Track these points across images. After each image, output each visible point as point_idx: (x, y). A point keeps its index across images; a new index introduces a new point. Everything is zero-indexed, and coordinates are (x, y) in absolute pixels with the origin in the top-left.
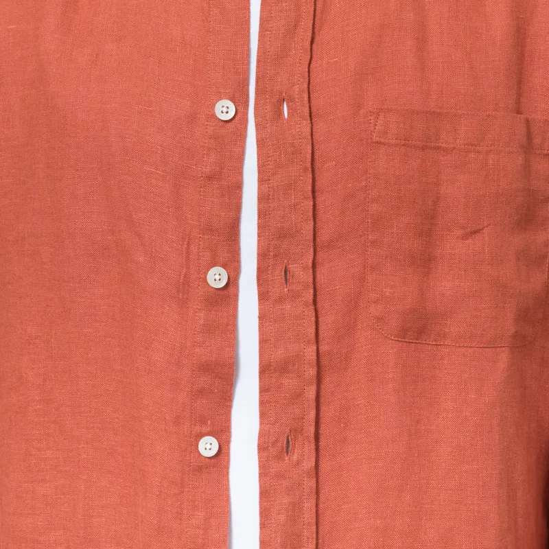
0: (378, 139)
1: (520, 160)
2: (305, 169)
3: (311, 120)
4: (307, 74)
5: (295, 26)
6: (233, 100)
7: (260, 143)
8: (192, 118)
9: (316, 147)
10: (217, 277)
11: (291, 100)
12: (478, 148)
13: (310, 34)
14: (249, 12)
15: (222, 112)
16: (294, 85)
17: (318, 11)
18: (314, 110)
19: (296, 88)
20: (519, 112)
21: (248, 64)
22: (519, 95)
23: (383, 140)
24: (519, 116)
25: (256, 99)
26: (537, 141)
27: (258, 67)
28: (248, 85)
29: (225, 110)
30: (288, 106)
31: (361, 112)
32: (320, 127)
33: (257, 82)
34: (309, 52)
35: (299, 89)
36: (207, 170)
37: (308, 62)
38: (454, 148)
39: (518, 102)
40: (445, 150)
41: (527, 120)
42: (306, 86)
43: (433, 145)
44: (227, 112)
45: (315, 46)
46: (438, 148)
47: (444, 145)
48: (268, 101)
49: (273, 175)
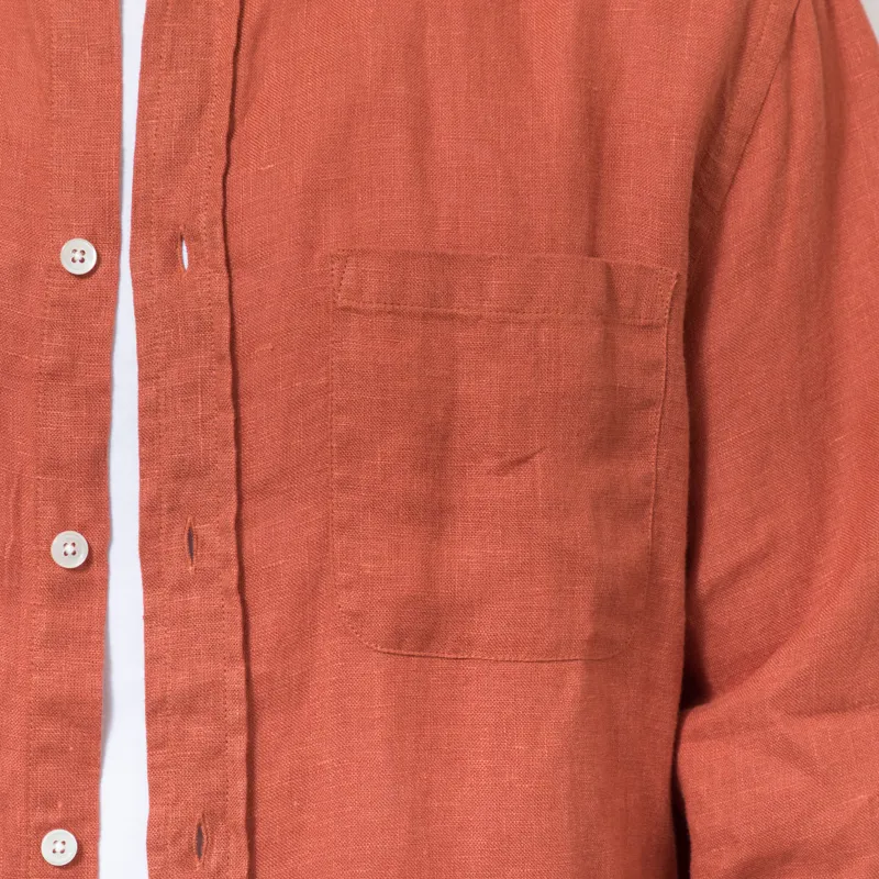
0: (345, 303)
1: (595, 335)
2: (221, 358)
3: (229, 271)
4: (220, 193)
5: (201, 109)
6: (92, 239)
7: (142, 314)
8: (22, 271)
9: (238, 320)
10: (68, 549)
11: (194, 238)
12: (520, 316)
13: (226, 122)
14: (121, 87)
15: (73, 260)
16: (198, 210)
17: (241, 84)
18: (233, 254)
19: (203, 217)
20: (593, 253)
21: (120, 174)
22: (594, 225)
23: (354, 304)
24: (592, 259)
25: (132, 237)
26: (626, 303)
27: (136, 182)
28: (119, 212)
29: (78, 256)
30: (189, 249)
31: (317, 256)
32: (245, 283)
33: (135, 206)
34: (224, 154)
35: (206, 219)
36: (49, 360)
37: (222, 171)
38: (480, 317)
39: (592, 236)
40: (464, 320)
41: (608, 267)
42: (219, 212)
43: (442, 311)
44: (82, 261)
45: (234, 144)
46: (452, 317)
47: (461, 311)
48: (154, 239)
49: (164, 369)
